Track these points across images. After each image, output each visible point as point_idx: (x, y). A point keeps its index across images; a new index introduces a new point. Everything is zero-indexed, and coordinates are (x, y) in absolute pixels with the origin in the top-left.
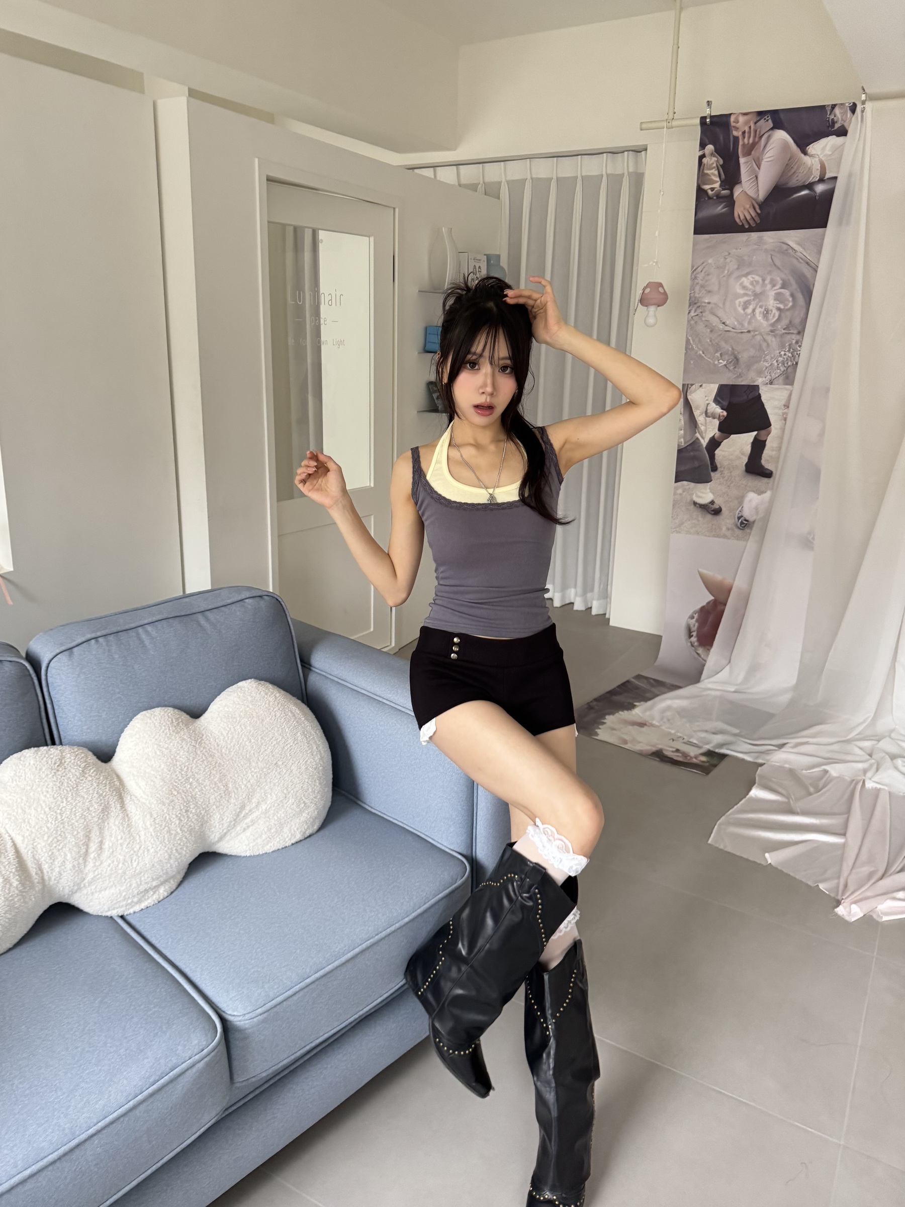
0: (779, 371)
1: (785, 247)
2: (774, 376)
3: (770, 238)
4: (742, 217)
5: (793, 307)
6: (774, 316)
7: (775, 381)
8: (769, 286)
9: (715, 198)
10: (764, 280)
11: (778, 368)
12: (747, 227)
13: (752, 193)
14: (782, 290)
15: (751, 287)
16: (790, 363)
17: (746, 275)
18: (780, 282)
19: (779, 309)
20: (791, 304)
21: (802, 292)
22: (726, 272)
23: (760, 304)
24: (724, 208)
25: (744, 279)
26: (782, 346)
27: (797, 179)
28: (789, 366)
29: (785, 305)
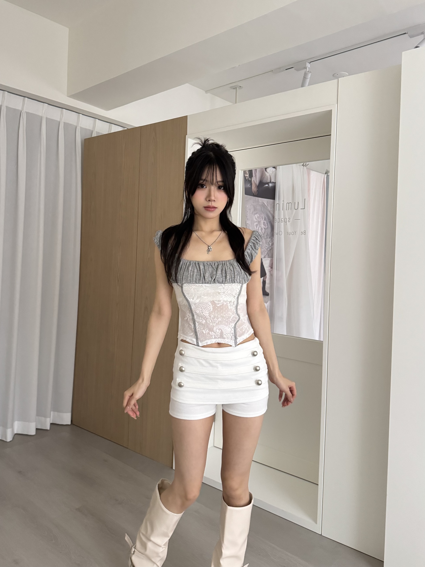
0: (266, 253)
1: (264, 204)
2: (265, 254)
3: (261, 200)
4: (254, 191)
5: (268, 228)
6: (263, 231)
7: (266, 257)
8: (261, 219)
9: (247, 181)
10: (260, 216)
11: (266, 251)
12: (255, 194)
13: (255, 182)
14: (265, 221)
15: (257, 219)
16: (269, 249)
17: (256, 214)
18: (264, 218)
19: (264, 228)
20: (267, 227)
21: (269, 223)
22: (251, 211)
23: (260, 226)
24: (250, 185)
25: (256, 215)
26: (266, 243)
27: (265, 180)
28: (268, 251)
29: (266, 227)
